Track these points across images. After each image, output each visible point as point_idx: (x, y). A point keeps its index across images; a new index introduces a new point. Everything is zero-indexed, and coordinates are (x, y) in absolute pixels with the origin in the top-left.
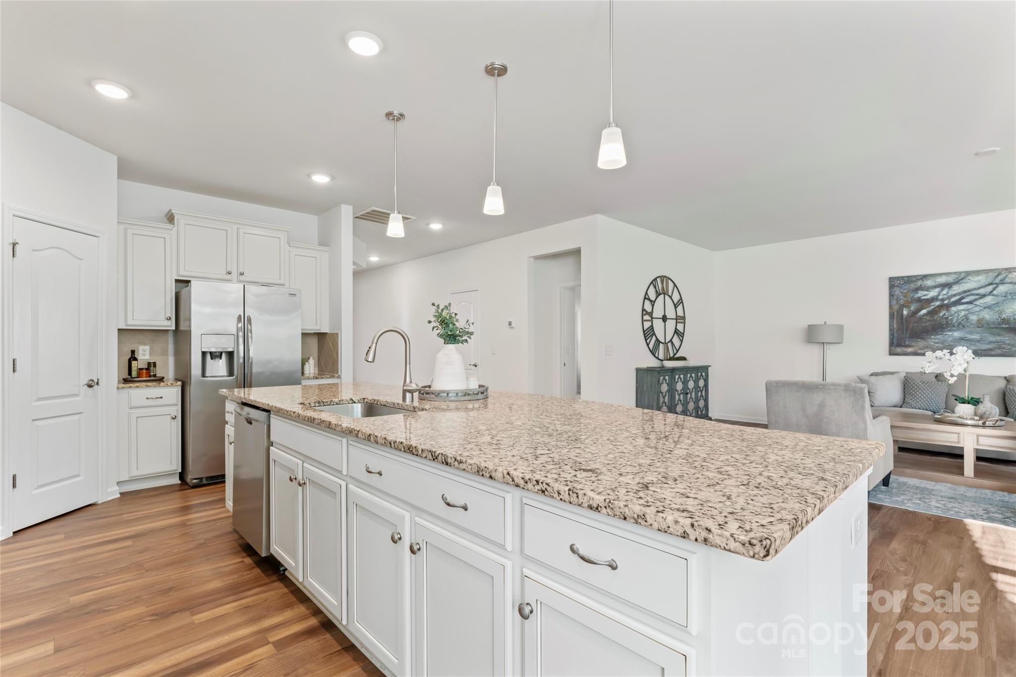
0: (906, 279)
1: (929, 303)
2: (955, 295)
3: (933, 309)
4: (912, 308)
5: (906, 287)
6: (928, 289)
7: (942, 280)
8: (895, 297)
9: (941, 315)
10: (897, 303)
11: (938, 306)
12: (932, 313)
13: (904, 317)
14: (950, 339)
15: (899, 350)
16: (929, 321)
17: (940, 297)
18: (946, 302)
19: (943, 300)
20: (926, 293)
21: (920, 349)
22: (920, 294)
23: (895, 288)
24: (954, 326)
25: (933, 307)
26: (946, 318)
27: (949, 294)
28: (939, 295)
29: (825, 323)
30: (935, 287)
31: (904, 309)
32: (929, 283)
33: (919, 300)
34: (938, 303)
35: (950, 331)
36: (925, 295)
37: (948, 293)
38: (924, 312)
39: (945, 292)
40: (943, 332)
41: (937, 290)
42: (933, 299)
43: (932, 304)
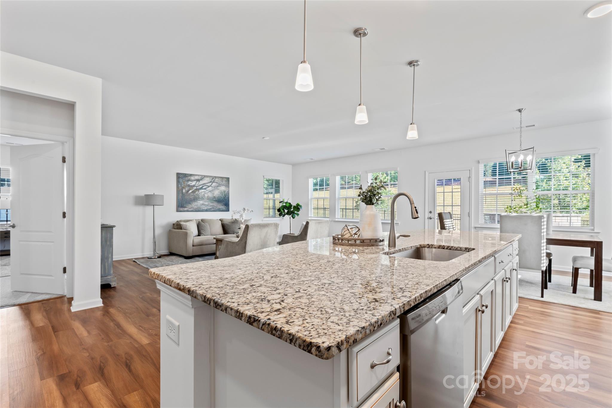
0: (184, 175)
1: (193, 188)
2: (201, 185)
3: (194, 191)
4: (186, 189)
5: (184, 179)
6: (192, 181)
7: (197, 178)
8: (180, 183)
9: (196, 193)
10: (181, 186)
11: (195, 189)
12: (193, 192)
13: (184, 193)
14: (199, 204)
15: (181, 209)
16: (193, 196)
17: (196, 185)
18: (198, 188)
19: (197, 187)
21: (190, 209)
22: (190, 183)
23: (180, 179)
24: (200, 199)
25: (194, 189)
26: (198, 195)
27: (199, 184)
28: (195, 185)
29: (154, 193)
30: (195, 180)
31: (184, 189)
32: (192, 178)
33: (189, 186)
34: (195, 188)
35: (199, 201)
36: (191, 184)
37: (198, 184)
38: (191, 191)
39: (197, 183)
40: (197, 201)
41: (195, 182)
42: (194, 186)
43: (194, 188)
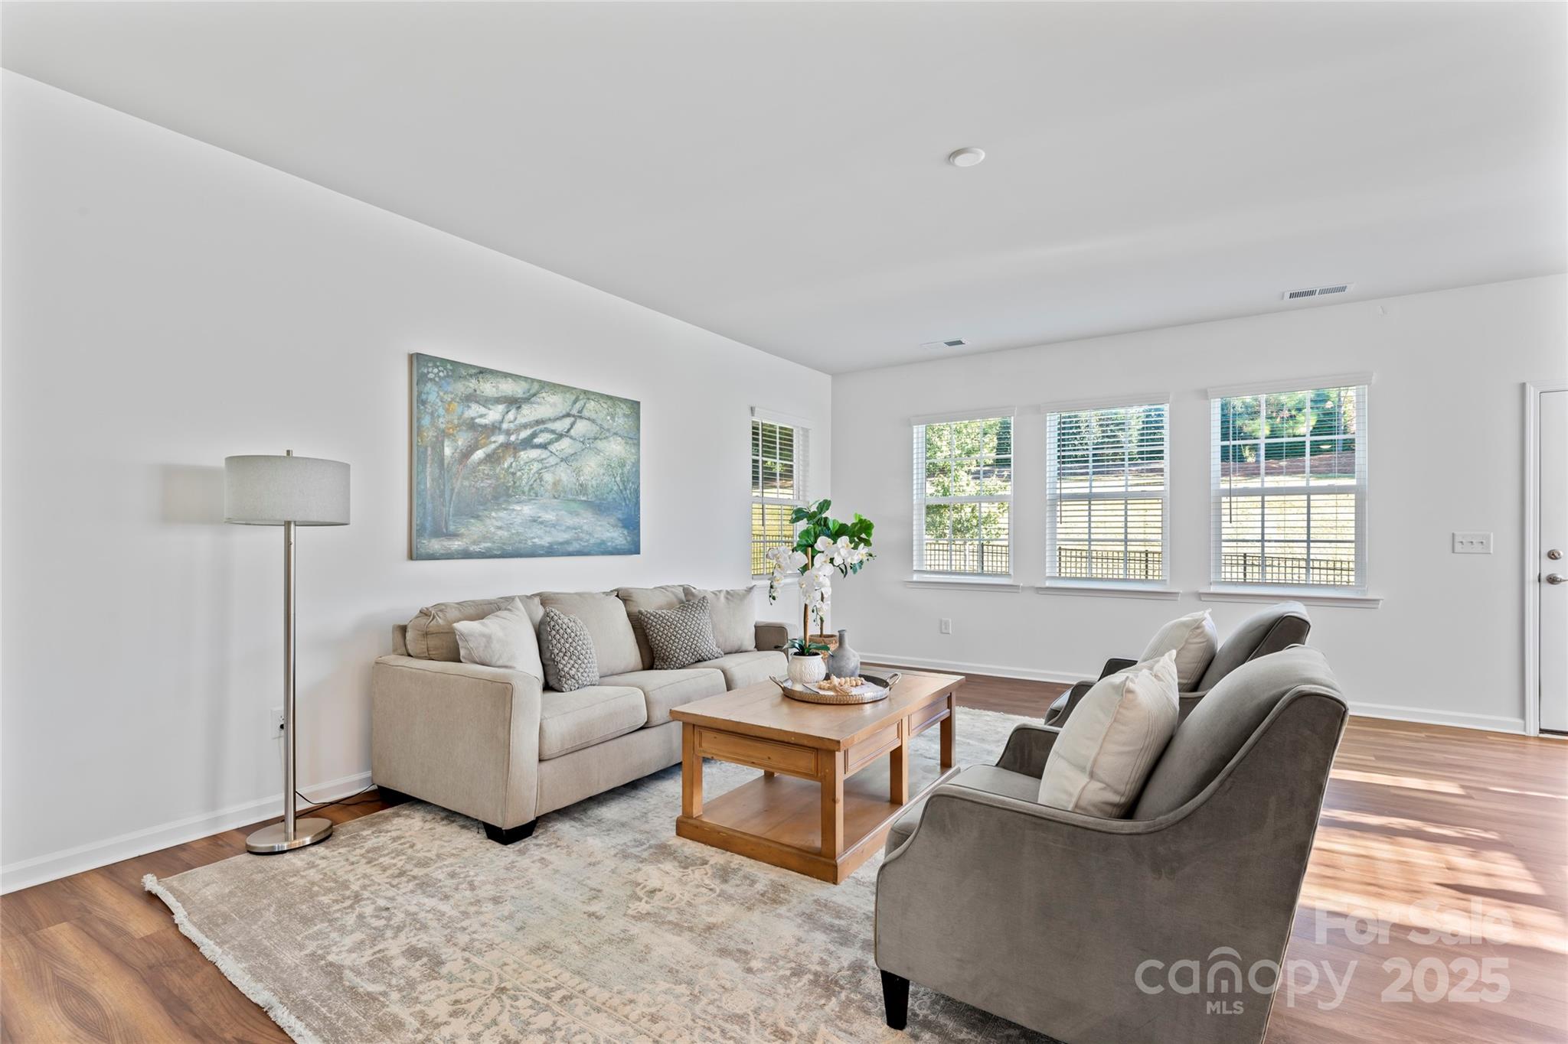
0: (449, 366)
1: (488, 437)
2: (525, 426)
3: (494, 452)
4: (460, 443)
5: (450, 389)
6: (486, 402)
7: (508, 388)
8: (429, 409)
9: (506, 466)
10: (433, 423)
11: (501, 445)
12: (492, 459)
13: (446, 462)
14: (518, 520)
15: (436, 545)
16: (489, 477)
17: (505, 426)
18: (513, 438)
19: (508, 433)
20: (483, 410)
21: (474, 543)
22: (474, 410)
23: (429, 385)
24: (524, 493)
25: (493, 446)
26: (514, 474)
27: (517, 422)
28: (502, 422)
29: (288, 452)
30: (498, 401)
31: (446, 443)
32: (488, 388)
33: (472, 425)
34: (501, 439)
35: (519, 502)
36: (481, 416)
37: (515, 419)
38: (479, 454)
39: (511, 416)
40: (509, 503)
41: (501, 408)
42: (494, 428)
43: (493, 439)
